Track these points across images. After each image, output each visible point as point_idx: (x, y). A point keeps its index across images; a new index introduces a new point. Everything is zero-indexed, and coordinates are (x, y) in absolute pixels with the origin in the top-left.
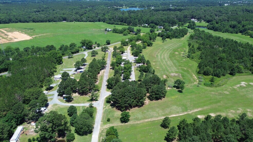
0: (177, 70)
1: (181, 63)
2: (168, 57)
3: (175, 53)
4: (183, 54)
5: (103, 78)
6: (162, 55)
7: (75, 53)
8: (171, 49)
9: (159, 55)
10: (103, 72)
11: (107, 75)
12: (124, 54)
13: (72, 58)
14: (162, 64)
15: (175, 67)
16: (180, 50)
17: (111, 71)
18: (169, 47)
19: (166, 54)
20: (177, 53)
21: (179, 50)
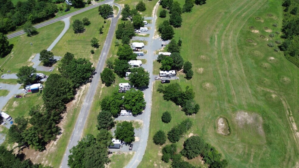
0: (253, 101)
1: (263, 71)
2: (236, 44)
3: (253, 31)
4: (271, 36)
5: (77, 117)
6: (223, 37)
7: (47, 18)
8: (245, 18)
9: (216, 36)
10: (82, 93)
11: (88, 107)
12: (141, 30)
13: (34, 37)
14: (219, 72)
15: (248, 86)
16: (265, 20)
17: (101, 92)
18: (239, 9)
19: (232, 33)
20: (256, 31)
21: (262, 21)
